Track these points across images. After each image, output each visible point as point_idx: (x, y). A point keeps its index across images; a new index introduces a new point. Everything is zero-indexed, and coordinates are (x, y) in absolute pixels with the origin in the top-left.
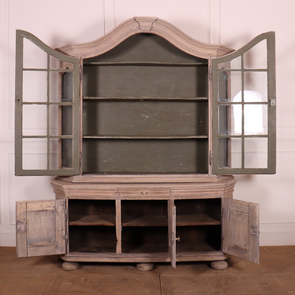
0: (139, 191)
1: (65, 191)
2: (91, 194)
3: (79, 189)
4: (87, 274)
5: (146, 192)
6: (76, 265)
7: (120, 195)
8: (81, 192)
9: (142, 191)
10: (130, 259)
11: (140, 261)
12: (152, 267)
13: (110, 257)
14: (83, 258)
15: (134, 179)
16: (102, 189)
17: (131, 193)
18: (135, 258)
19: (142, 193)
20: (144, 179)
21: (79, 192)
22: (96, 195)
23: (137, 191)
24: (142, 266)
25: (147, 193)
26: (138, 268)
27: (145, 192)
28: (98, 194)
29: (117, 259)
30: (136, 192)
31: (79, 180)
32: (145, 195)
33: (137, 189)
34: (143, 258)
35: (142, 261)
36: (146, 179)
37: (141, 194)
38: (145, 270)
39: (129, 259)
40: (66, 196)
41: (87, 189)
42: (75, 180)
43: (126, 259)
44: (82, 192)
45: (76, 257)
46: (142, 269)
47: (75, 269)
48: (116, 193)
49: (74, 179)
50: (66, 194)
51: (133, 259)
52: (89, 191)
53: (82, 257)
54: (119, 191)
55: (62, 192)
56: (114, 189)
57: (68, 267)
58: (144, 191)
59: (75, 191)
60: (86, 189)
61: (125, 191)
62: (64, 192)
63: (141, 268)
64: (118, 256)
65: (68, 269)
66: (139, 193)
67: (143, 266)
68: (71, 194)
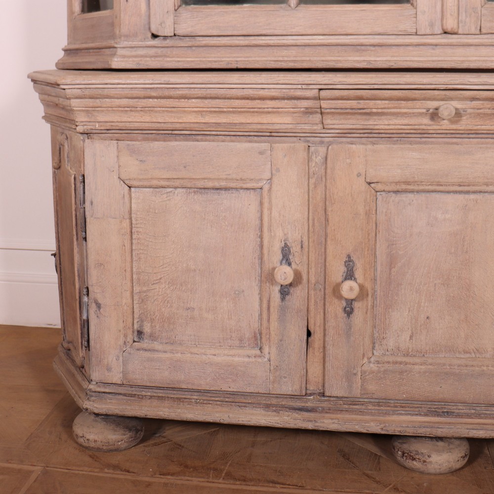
0: (418, 104)
1: (74, 103)
2: (191, 118)
3: (135, 93)
4: (170, 479)
5: (456, 109)
6: (130, 430)
7: (328, 121)
8: (144, 110)
9: (435, 104)
10: (367, 417)
11: (410, 432)
12: (463, 457)
13: (276, 406)
14: (155, 402)
15: (394, 49)
16: (240, 93)
17: (382, 114)
18: (387, 414)
19: (434, 115)
20: (438, 51)
21: (133, 109)
22: (213, 121)
23: (410, 103)
24: (417, 454)
25: (458, 114)
26: (399, 458)
27: (447, 108)
28: (223, 119)
29: (306, 414)
30: (405, 107)
31: (142, 56)
32: (445, 125)
33: (409, 95)
34: (426, 415)
35: (422, 431)
36: (449, 51)
37: (426, 121)
38: (432, 471)
39: (359, 417)
40: (80, 129)
41: (172, 93)
42: (124, 56)
43: (348, 416)
44: (151, 110)
45: (125, 395)
46: (416, 464)
47: (123, 445)
48: (308, 112)
49: (120, 52)
50: (80, 118)
51: (382, 418)
52: (183, 103)
53: (151, 397)
54: (324, 104)
55: (63, 113)
56: (299, 93)
57: (92, 437)
58: (442, 103)
59: (117, 102)
60: (166, 93)
61: (354, 103)
62: (70, 111)
63: (414, 459)
64: (309, 405)
65: (92, 445)
66: (421, 114)
67: (424, 451)
68: (101, 118)
